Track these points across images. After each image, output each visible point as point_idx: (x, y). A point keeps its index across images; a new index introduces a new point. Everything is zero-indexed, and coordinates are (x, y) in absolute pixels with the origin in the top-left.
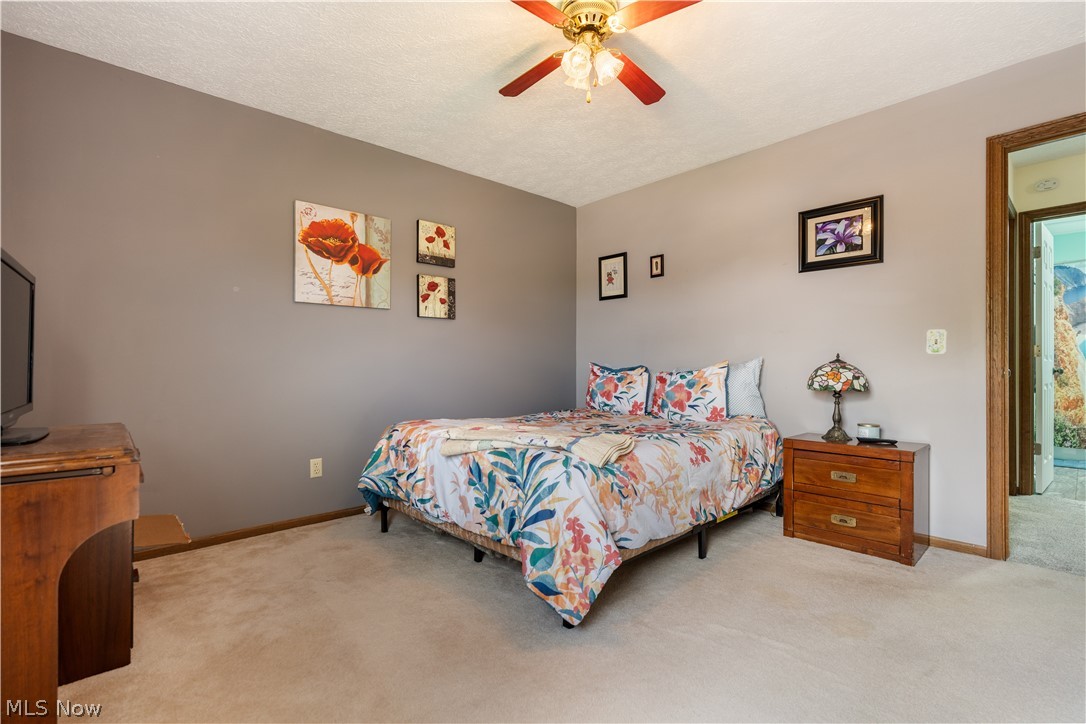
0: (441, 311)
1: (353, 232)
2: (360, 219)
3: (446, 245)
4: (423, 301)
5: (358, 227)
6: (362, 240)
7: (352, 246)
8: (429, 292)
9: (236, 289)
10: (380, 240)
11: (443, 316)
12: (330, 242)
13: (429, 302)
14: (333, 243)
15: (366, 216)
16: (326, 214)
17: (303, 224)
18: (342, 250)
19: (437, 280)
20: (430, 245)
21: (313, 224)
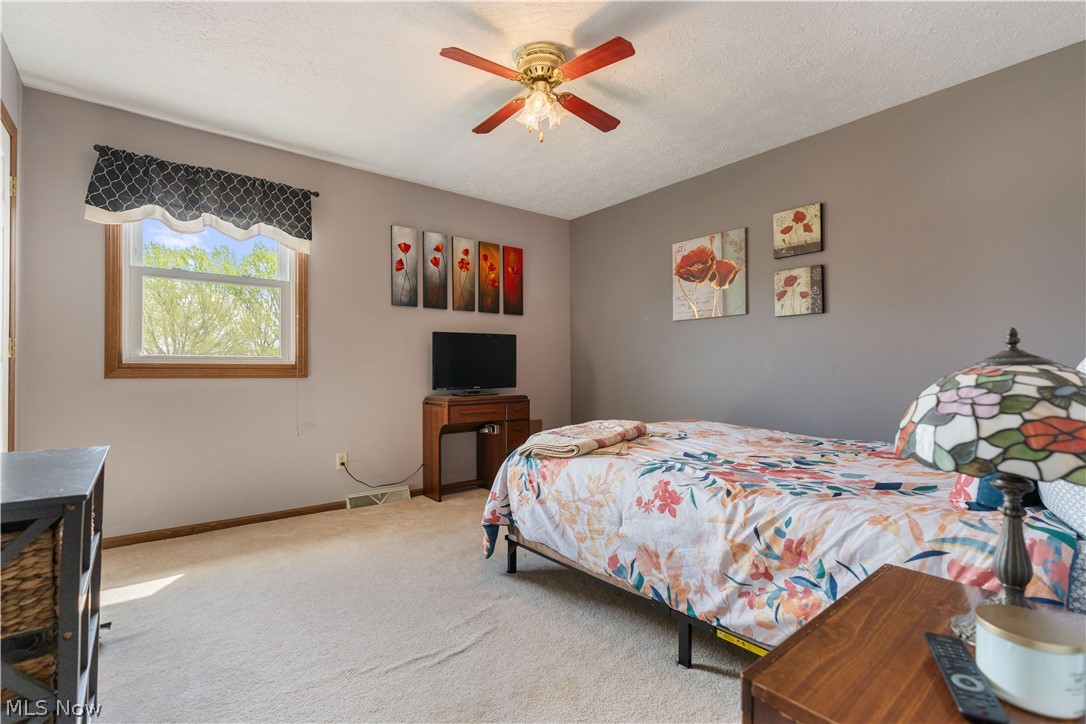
0: (801, 306)
1: (712, 252)
2: (718, 239)
3: (808, 228)
4: (779, 299)
5: (715, 247)
6: (719, 257)
7: (711, 265)
8: (786, 289)
9: (646, 318)
10: (735, 251)
11: (804, 311)
12: (696, 267)
13: (786, 300)
14: (698, 267)
15: (722, 234)
16: (690, 246)
17: (677, 259)
18: (703, 271)
19: (795, 273)
20: (786, 237)
21: (684, 257)
